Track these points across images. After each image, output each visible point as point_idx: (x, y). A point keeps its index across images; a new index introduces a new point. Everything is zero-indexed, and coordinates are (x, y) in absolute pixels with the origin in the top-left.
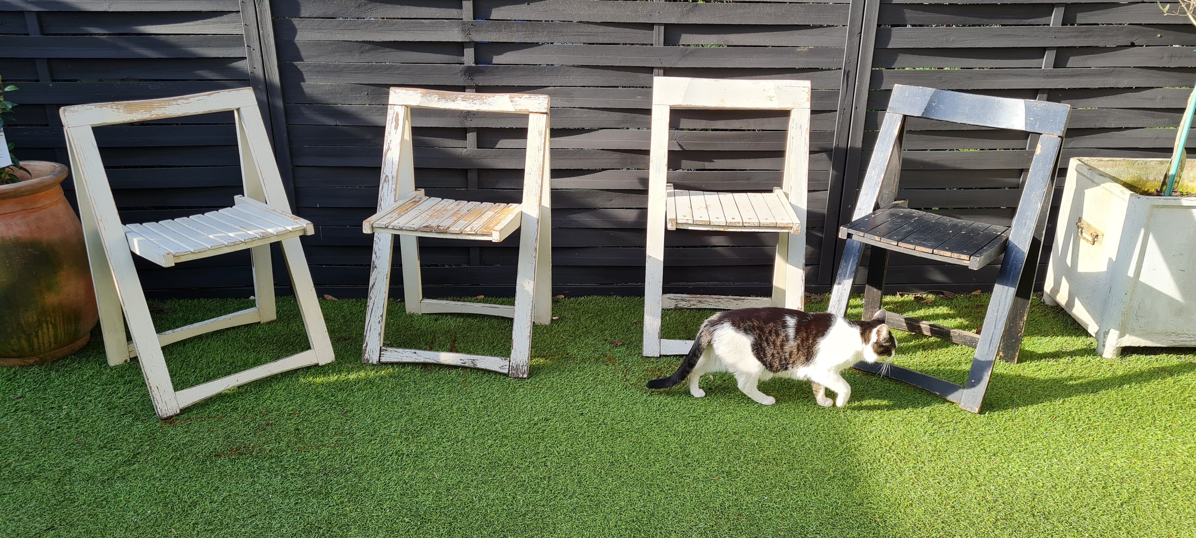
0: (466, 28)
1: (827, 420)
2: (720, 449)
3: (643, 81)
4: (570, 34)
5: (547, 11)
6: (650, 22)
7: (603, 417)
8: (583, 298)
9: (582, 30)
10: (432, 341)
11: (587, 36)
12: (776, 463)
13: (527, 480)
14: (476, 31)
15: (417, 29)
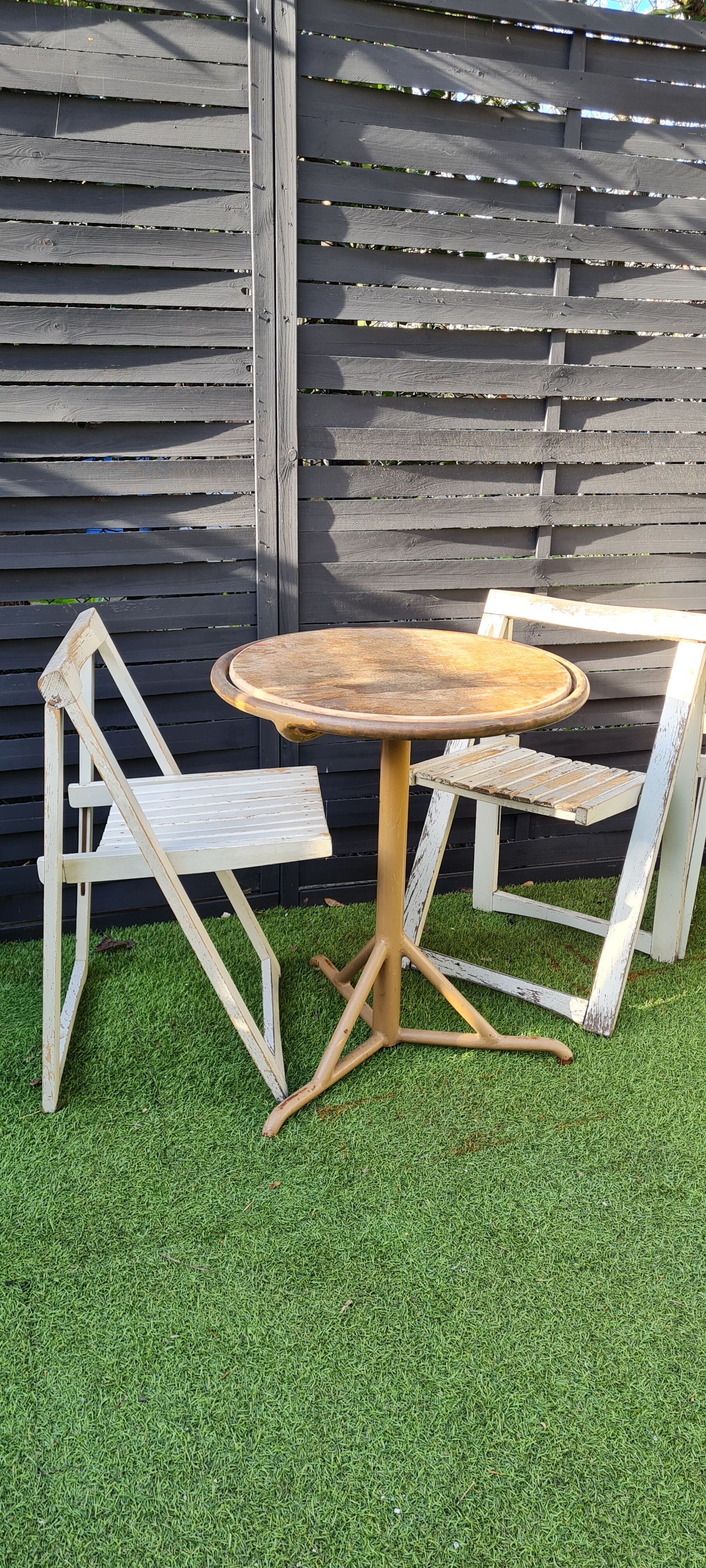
0: (545, 507)
4: (670, 511)
5: (645, 481)
9: (684, 505)
11: (690, 512)
14: (556, 510)
15: (484, 509)
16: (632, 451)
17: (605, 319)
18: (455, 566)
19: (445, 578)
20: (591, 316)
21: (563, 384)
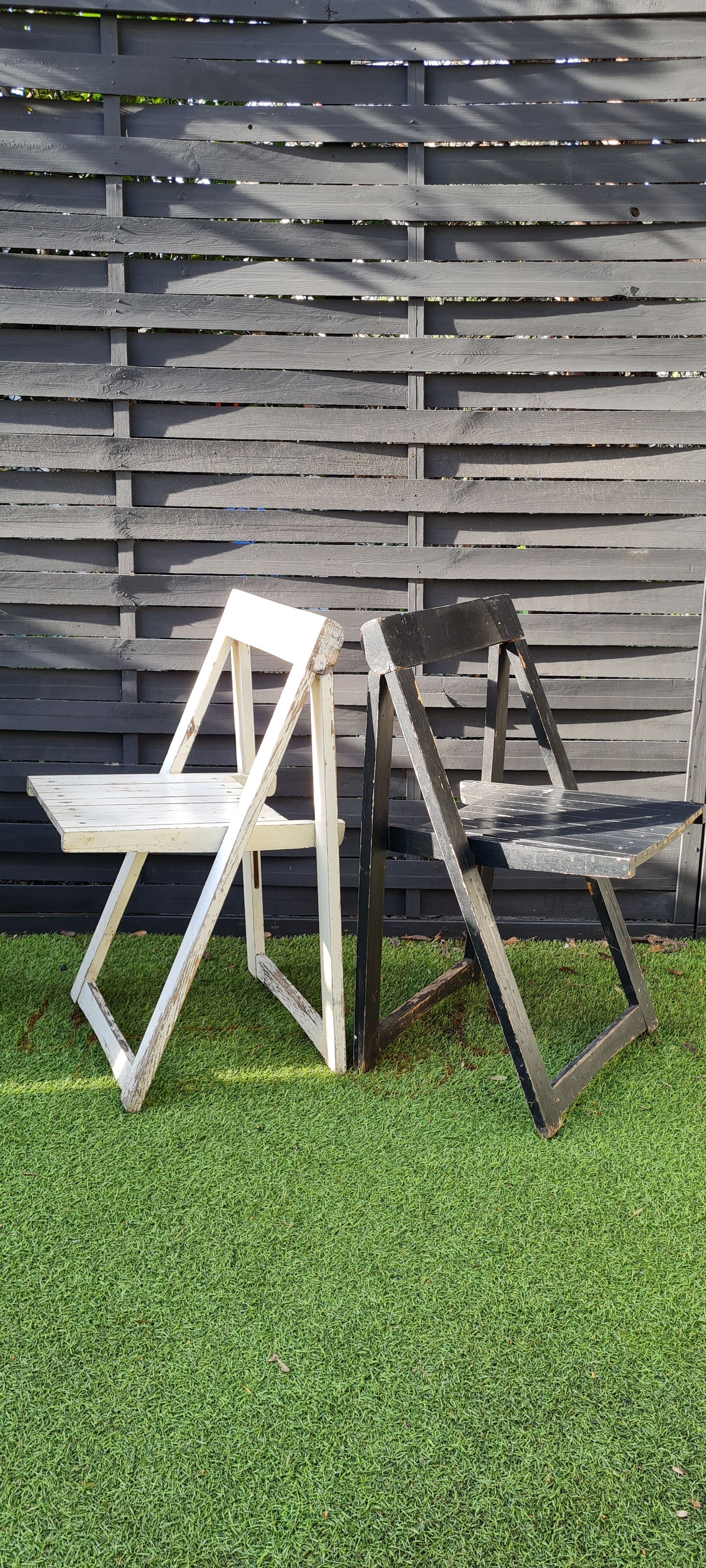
0: (121, 519)
1: (683, 1153)
2: (491, 1201)
3: (392, 601)
4: (280, 528)
6: (402, 510)
7: (297, 1137)
8: (300, 937)
10: (47, 1001)
11: (306, 531)
12: (590, 1232)
13: (142, 1252)
14: (136, 523)
15: (48, 519)
16: (222, 461)
17: (171, 317)
18: (19, 578)
19: (9, 592)
20: (153, 313)
21: (127, 386)
